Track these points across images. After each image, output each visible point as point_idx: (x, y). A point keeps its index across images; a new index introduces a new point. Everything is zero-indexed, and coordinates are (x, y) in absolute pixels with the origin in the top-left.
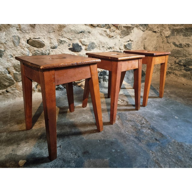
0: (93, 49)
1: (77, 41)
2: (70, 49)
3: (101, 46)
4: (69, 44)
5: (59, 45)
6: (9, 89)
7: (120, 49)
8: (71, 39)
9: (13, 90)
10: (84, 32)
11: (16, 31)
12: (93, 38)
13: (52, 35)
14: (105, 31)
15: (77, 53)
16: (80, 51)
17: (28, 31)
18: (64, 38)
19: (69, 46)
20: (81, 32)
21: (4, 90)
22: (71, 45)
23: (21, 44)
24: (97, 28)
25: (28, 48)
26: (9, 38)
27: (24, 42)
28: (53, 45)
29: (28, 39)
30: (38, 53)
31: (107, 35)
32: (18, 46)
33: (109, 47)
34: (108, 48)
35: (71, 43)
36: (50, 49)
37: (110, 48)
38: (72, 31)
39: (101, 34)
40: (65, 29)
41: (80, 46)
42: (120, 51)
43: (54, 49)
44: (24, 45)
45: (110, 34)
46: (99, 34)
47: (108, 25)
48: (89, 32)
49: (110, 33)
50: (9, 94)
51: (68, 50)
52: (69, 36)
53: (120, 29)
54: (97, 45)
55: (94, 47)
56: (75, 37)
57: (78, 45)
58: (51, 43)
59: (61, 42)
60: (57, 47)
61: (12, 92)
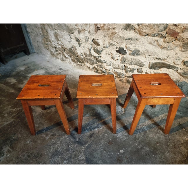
0: (138, 55)
1: (123, 46)
2: (117, 51)
3: (148, 55)
4: (117, 47)
5: (109, 46)
6: (82, 64)
7: (175, 64)
8: (119, 43)
9: (83, 65)
10: (131, 39)
11: (88, 33)
12: (140, 46)
13: (107, 39)
14: (156, 41)
15: (122, 55)
16: (124, 54)
17: (93, 34)
18: (113, 42)
19: (116, 49)
20: (129, 39)
21: (81, 64)
22: (118, 48)
23: (88, 42)
24: (147, 36)
25: (92, 45)
26: (84, 37)
27: (90, 41)
28: (105, 46)
29: (93, 39)
30: (96, 49)
31: (159, 45)
32: (87, 43)
33: (158, 57)
34: (157, 59)
35: (119, 47)
36: (103, 48)
37: (159, 59)
38: (120, 37)
39: (150, 43)
40: (115, 35)
41: (125, 50)
42: (175, 65)
43: (106, 49)
44: (90, 43)
45: (162, 45)
46: (148, 42)
47: (161, 35)
48: (137, 40)
49: (164, 43)
50: (81, 66)
51: (115, 51)
52: (118, 40)
53: (181, 41)
54: (142, 52)
55: (139, 54)
56: (123, 42)
57: (123, 49)
58: (104, 44)
59: (111, 44)
60: (108, 47)
61: (83, 66)
